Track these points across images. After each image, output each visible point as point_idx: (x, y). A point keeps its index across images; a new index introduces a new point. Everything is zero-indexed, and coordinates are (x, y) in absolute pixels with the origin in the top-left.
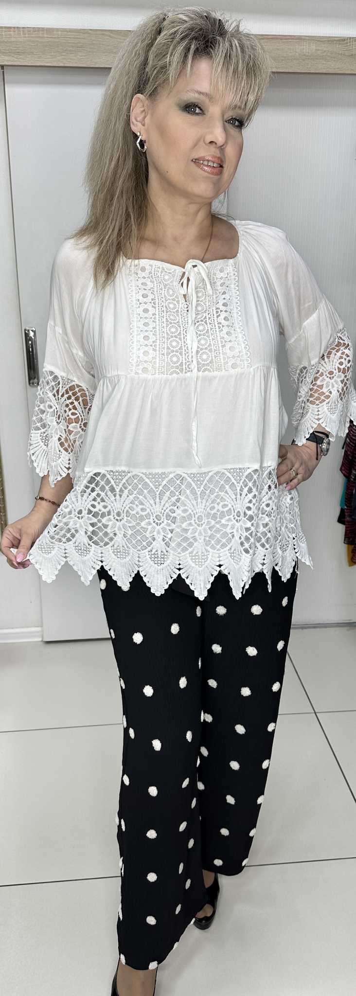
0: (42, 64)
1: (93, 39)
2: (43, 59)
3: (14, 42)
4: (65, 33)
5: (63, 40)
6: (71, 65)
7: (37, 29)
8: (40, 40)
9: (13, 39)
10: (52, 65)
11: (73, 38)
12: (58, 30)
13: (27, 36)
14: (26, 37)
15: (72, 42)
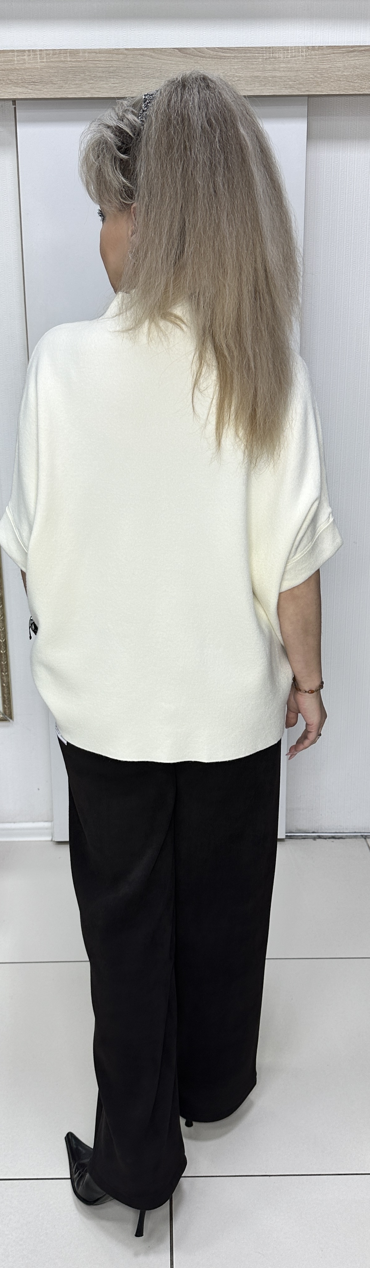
0: (64, 96)
1: (129, 61)
2: (65, 90)
3: (28, 68)
4: (95, 54)
5: (92, 64)
6: (100, 96)
7: (58, 52)
8: (61, 65)
9: (27, 66)
10: (76, 97)
11: (104, 61)
12: (84, 51)
13: (45, 60)
14: (43, 62)
15: (102, 66)
